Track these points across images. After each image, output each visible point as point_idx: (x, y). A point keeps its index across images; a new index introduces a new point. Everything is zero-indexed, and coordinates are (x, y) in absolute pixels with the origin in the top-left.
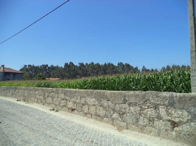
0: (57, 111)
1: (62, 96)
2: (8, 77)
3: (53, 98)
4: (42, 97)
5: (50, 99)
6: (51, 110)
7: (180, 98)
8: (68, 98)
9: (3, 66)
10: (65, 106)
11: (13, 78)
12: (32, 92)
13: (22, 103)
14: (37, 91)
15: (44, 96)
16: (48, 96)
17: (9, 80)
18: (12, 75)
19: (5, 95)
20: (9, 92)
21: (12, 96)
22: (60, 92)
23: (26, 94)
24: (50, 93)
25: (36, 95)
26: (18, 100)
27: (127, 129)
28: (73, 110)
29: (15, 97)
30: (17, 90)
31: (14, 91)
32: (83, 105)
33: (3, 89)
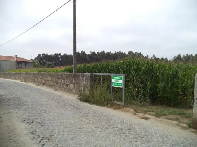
0: (38, 85)
1: (40, 77)
2: (20, 66)
3: (37, 78)
4: (33, 78)
5: (36, 79)
6: (36, 85)
7: (69, 74)
8: (42, 78)
9: (16, 56)
10: (42, 82)
11: (24, 66)
12: (29, 76)
13: (23, 83)
14: (31, 75)
15: (34, 78)
16: (35, 78)
17: (21, 68)
18: (23, 64)
19: (15, 79)
20: (17, 76)
21: (19, 79)
22: (40, 74)
23: (26, 77)
24: (36, 75)
25: (31, 77)
26: (21, 81)
27: (58, 90)
28: (44, 84)
29: (21, 80)
30: (21, 75)
31: (19, 75)
32: (47, 81)
33: (13, 74)
